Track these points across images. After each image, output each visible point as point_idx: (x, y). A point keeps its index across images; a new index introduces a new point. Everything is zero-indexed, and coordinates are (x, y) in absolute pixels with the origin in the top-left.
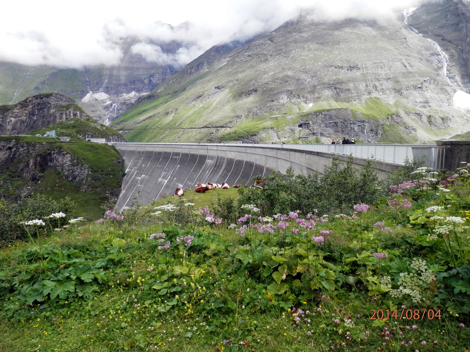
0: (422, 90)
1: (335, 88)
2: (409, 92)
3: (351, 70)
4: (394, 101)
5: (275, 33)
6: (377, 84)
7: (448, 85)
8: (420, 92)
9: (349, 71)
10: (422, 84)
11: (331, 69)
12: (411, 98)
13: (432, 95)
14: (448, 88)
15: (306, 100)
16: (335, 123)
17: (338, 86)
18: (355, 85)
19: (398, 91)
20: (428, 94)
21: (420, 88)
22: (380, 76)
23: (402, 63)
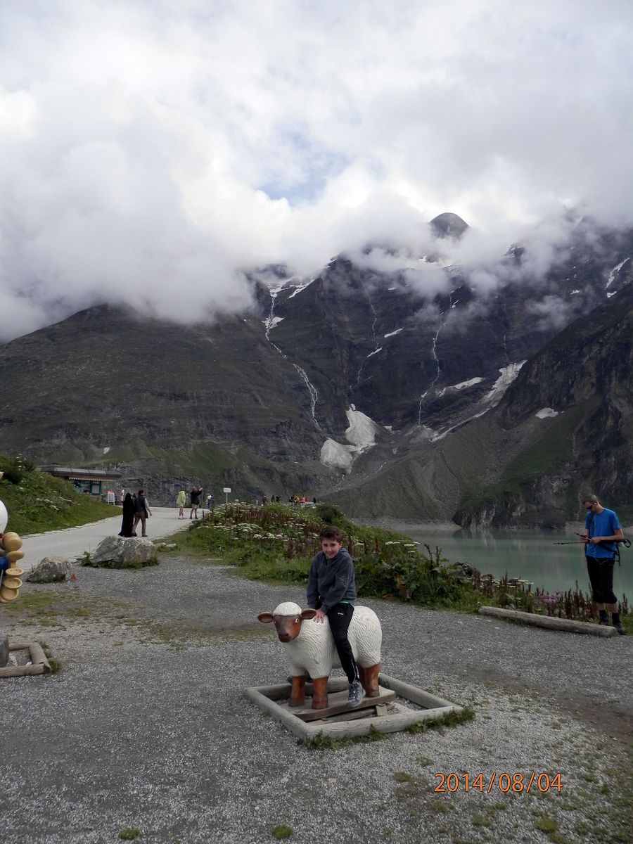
0: (277, 436)
1: (148, 426)
2: (259, 437)
3: (176, 400)
4: (237, 449)
5: (59, 327)
6: (214, 422)
7: (315, 431)
8: (274, 438)
9: (173, 402)
10: (277, 427)
11: (145, 395)
12: (261, 447)
13: (292, 444)
14: (315, 436)
15: (100, 442)
16: (139, 480)
17: (154, 423)
18: (179, 422)
19: (244, 436)
20: (286, 442)
21: (275, 432)
22: (219, 412)
23: (253, 395)
